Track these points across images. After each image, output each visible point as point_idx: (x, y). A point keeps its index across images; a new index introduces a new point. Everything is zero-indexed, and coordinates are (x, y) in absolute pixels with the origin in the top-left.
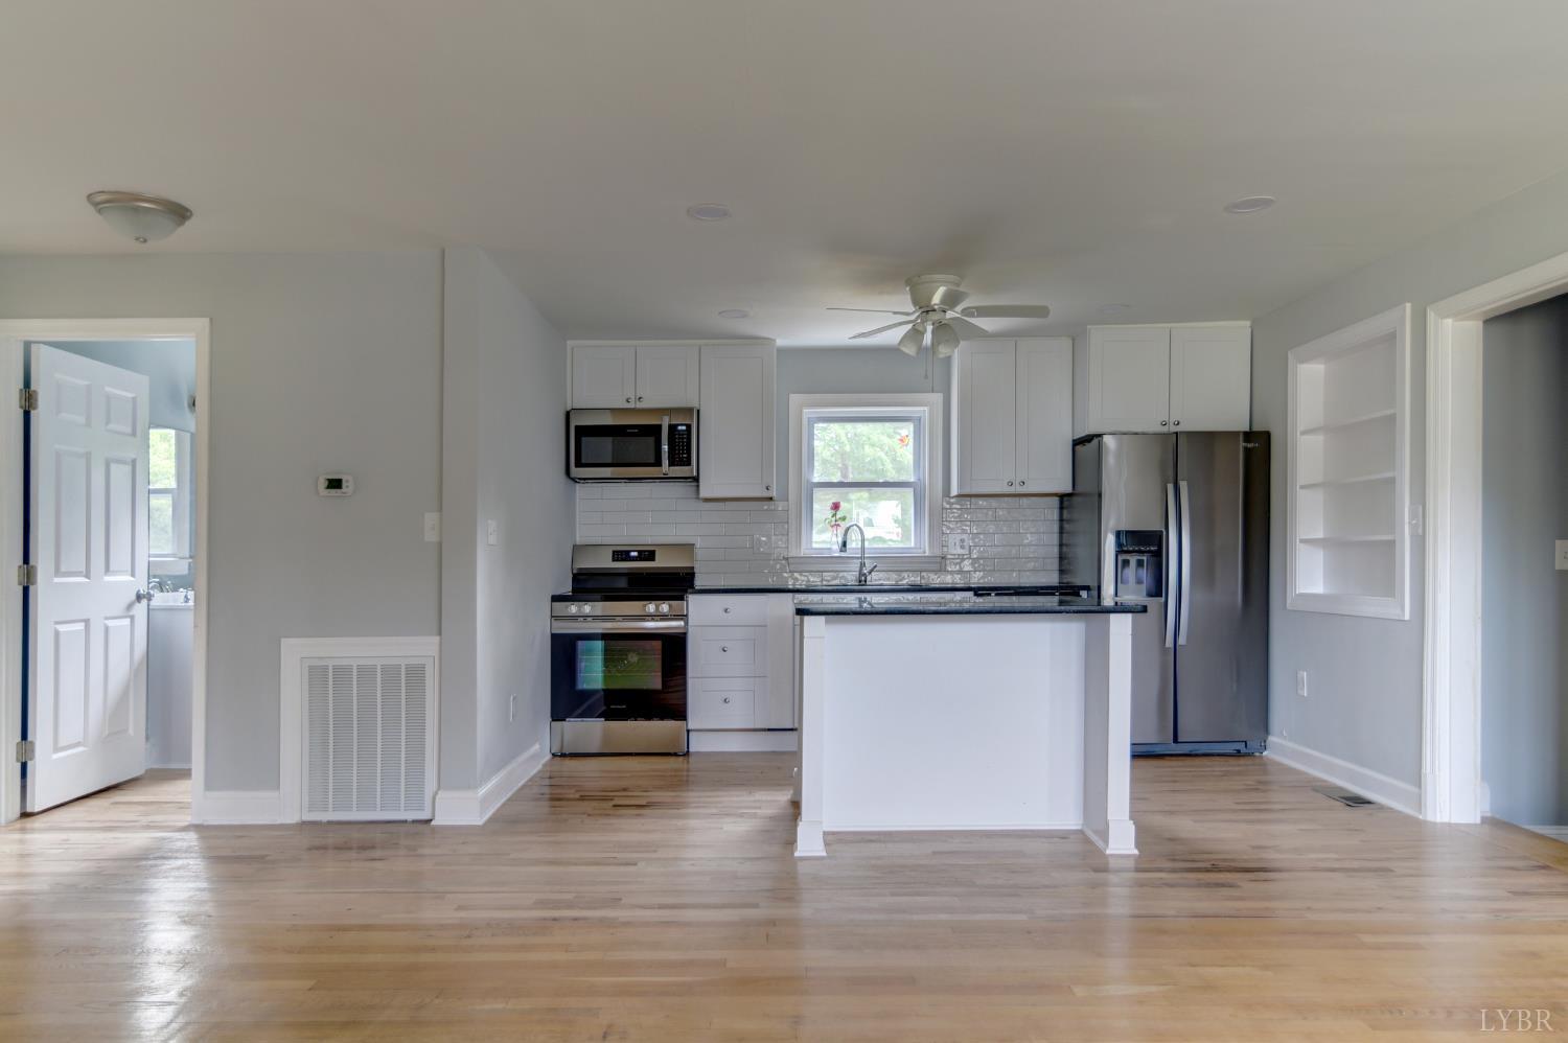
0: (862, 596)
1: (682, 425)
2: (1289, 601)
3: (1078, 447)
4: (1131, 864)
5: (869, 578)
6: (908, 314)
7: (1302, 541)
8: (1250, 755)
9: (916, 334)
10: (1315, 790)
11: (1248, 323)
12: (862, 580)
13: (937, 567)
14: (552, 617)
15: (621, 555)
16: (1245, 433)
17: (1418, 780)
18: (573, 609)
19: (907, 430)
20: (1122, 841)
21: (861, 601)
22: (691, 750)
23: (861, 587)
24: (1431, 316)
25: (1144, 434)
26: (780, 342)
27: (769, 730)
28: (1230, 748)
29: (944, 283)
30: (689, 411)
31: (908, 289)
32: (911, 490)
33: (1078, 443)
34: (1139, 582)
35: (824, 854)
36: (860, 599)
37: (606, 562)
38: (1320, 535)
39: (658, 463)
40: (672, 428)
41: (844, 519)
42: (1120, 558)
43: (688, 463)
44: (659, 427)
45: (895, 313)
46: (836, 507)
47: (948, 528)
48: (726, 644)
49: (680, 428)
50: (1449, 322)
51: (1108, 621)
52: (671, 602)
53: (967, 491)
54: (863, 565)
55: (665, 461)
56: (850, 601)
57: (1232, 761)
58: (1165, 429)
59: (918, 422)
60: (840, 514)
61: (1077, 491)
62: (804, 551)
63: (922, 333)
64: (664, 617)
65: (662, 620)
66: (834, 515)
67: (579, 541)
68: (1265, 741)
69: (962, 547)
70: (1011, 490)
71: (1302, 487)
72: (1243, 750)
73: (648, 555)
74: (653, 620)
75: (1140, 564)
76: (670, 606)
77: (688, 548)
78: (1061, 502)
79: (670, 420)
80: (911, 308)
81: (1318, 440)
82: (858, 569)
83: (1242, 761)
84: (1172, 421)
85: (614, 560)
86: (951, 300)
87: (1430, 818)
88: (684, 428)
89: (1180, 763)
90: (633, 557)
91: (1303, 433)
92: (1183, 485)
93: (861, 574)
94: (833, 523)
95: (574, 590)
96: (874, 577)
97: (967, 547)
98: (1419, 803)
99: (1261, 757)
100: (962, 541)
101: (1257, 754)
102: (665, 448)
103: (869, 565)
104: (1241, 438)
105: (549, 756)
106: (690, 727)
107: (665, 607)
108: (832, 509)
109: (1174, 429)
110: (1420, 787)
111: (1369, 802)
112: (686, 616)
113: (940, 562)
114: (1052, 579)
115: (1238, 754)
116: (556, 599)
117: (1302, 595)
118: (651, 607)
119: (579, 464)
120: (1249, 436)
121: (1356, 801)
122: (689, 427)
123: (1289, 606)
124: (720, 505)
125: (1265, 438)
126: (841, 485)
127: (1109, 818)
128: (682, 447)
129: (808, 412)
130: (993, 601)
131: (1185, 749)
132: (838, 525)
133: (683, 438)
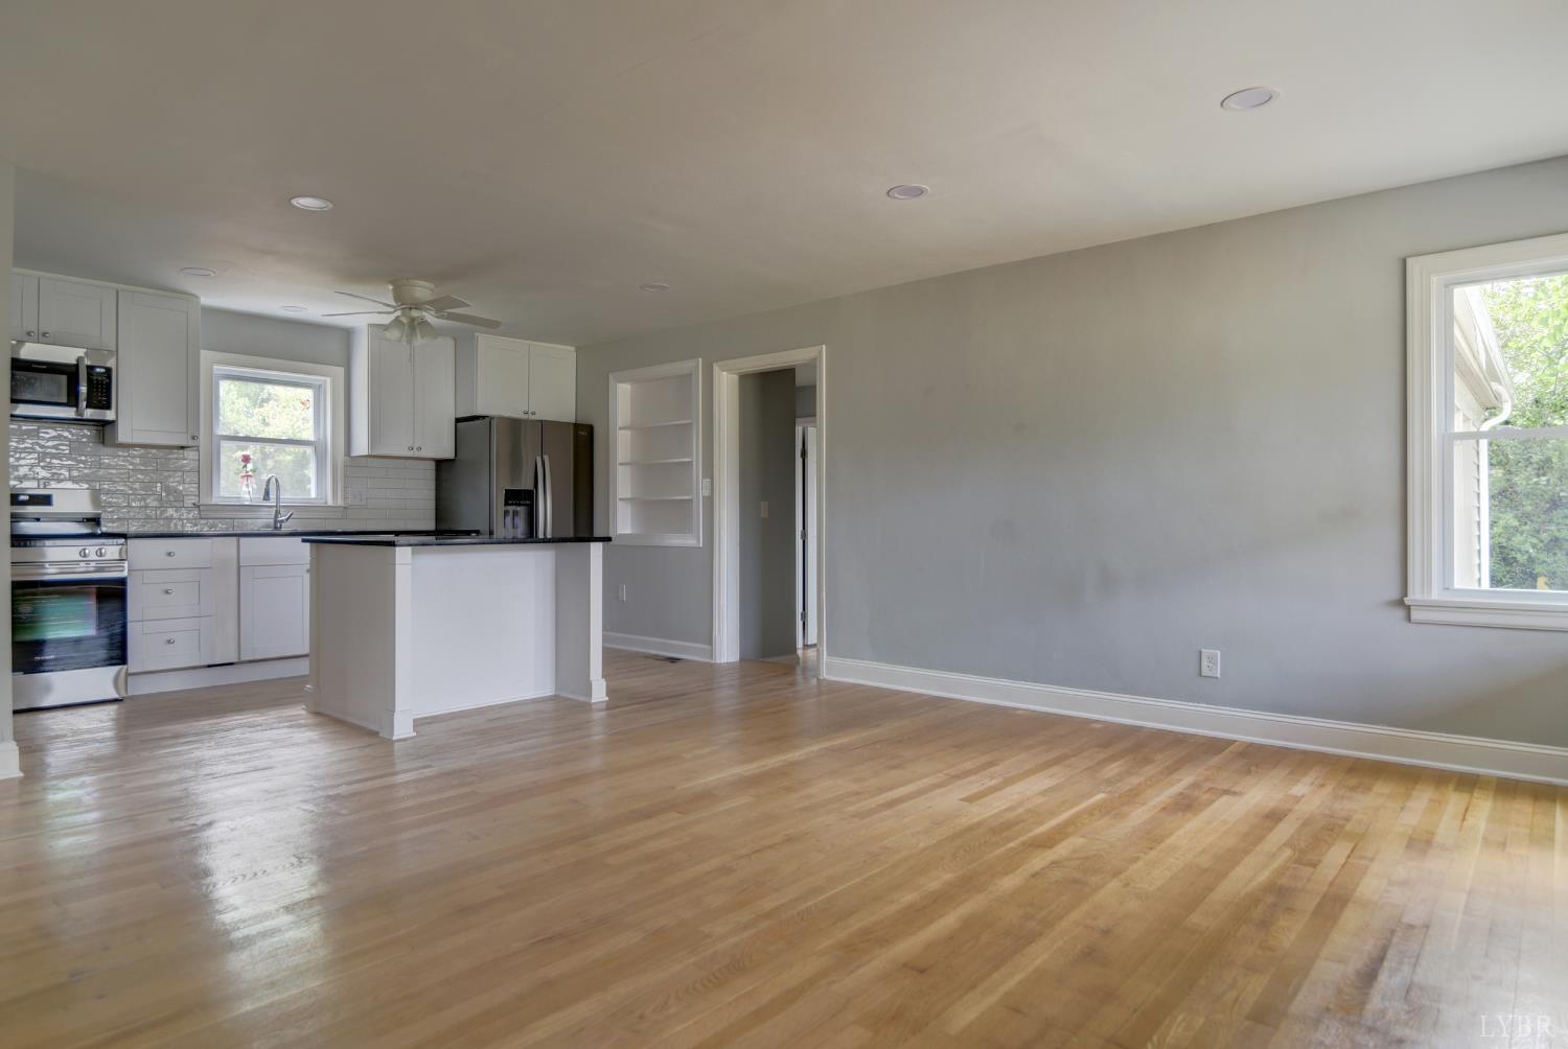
1: (99, 367)
3: (459, 424)
4: (604, 706)
7: (621, 499)
11: (575, 349)
12: (277, 524)
13: (340, 515)
16: (575, 424)
17: (710, 641)
20: (599, 693)
22: (129, 695)
24: (716, 369)
25: (513, 419)
26: (204, 300)
27: (209, 666)
31: (391, 287)
32: (312, 447)
33: (459, 421)
34: (515, 527)
35: (415, 734)
38: (632, 496)
39: (76, 405)
40: (90, 369)
43: (108, 407)
44: (77, 367)
46: (246, 459)
48: (168, 587)
49: (98, 370)
50: (725, 373)
53: (376, 452)
54: (277, 513)
55: (83, 404)
58: (525, 417)
59: (317, 390)
61: (457, 458)
62: (215, 501)
66: (245, 466)
69: (360, 499)
70: (410, 454)
71: (620, 464)
73: (42, 499)
78: (438, 466)
79: (89, 360)
81: (628, 433)
82: (273, 516)
84: (530, 411)
87: (718, 661)
88: (103, 370)
90: (24, 501)
92: (546, 457)
93: (276, 521)
94: (243, 474)
97: (364, 499)
98: (711, 654)
100: (360, 494)
102: (83, 389)
103: (284, 513)
106: (131, 671)
108: (242, 461)
109: (531, 417)
110: (711, 643)
111: (679, 659)
112: (127, 560)
114: (431, 526)
117: (621, 534)
120: (577, 426)
121: (673, 660)
122: (109, 370)
125: (590, 429)
127: (592, 678)
128: (101, 389)
129: (218, 369)
132: (249, 476)
133: (101, 380)
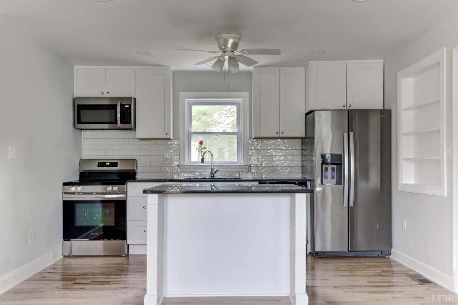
0: (212, 183)
2: (399, 187)
3: (307, 116)
5: (215, 175)
6: (215, 52)
7: (404, 159)
8: (384, 257)
9: (220, 62)
10: (408, 275)
11: (382, 61)
12: (212, 176)
13: (247, 170)
14: (63, 192)
15: (102, 164)
16: (381, 110)
18: (79, 188)
19: (234, 109)
21: (212, 186)
22: (130, 253)
23: (213, 179)
25: (335, 110)
26: (173, 68)
28: (375, 254)
29: (231, 38)
30: (130, 99)
32: (235, 136)
33: (307, 114)
34: (333, 177)
36: (211, 185)
37: (95, 167)
38: (413, 157)
39: (116, 122)
40: (122, 106)
41: (205, 148)
42: (324, 167)
43: (130, 122)
44: (116, 106)
45: (210, 52)
46: (201, 143)
47: (252, 153)
49: (126, 106)
51: (295, 196)
52: (119, 186)
53: (258, 136)
54: (212, 169)
55: (119, 122)
56: (207, 186)
57: (375, 260)
58: (345, 108)
59: (238, 105)
60: (203, 146)
61: (308, 136)
62: (187, 163)
63: (223, 62)
64: (116, 193)
65: (114, 194)
66: (200, 146)
67: (84, 157)
68: (390, 251)
69: (258, 161)
70: (277, 136)
71: (404, 135)
72: (380, 255)
73: (114, 164)
74: (110, 194)
75: (333, 169)
76: (119, 188)
77: (133, 161)
78: (302, 141)
79: (121, 102)
80: (217, 49)
81: (412, 113)
82: (210, 171)
83: (380, 260)
84: (348, 104)
85: (98, 166)
86: (235, 46)
88: (128, 106)
89: (350, 261)
90: (108, 165)
91: (404, 110)
93: (212, 173)
94: (200, 150)
95: (80, 180)
96: (218, 175)
97: (260, 162)
99: (389, 258)
100: (258, 159)
101: (387, 257)
102: (119, 115)
103: (215, 170)
104: (379, 112)
105: (62, 257)
106: (128, 243)
107: (116, 188)
108: (199, 144)
109: (348, 108)
110: (452, 276)
111: (431, 283)
112: (127, 192)
113: (248, 168)
115: (378, 257)
116: (65, 184)
117: (404, 184)
118: (109, 188)
119: (79, 122)
120: (382, 112)
122: (130, 106)
123: (399, 190)
124: (148, 142)
125: (390, 111)
126: (204, 133)
127: (296, 291)
128: (127, 115)
129: (188, 100)
130: (267, 187)
131: (354, 254)
132: (202, 151)
133: (128, 111)
